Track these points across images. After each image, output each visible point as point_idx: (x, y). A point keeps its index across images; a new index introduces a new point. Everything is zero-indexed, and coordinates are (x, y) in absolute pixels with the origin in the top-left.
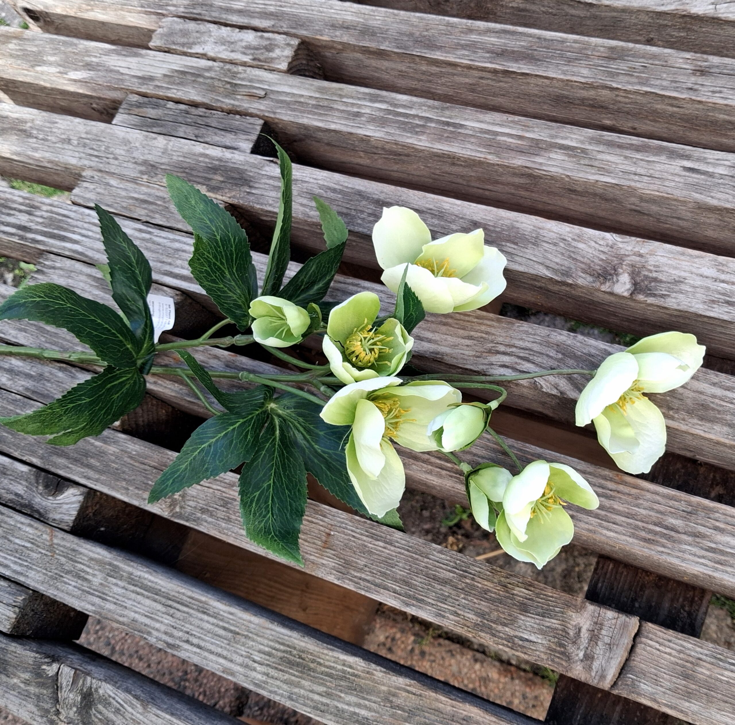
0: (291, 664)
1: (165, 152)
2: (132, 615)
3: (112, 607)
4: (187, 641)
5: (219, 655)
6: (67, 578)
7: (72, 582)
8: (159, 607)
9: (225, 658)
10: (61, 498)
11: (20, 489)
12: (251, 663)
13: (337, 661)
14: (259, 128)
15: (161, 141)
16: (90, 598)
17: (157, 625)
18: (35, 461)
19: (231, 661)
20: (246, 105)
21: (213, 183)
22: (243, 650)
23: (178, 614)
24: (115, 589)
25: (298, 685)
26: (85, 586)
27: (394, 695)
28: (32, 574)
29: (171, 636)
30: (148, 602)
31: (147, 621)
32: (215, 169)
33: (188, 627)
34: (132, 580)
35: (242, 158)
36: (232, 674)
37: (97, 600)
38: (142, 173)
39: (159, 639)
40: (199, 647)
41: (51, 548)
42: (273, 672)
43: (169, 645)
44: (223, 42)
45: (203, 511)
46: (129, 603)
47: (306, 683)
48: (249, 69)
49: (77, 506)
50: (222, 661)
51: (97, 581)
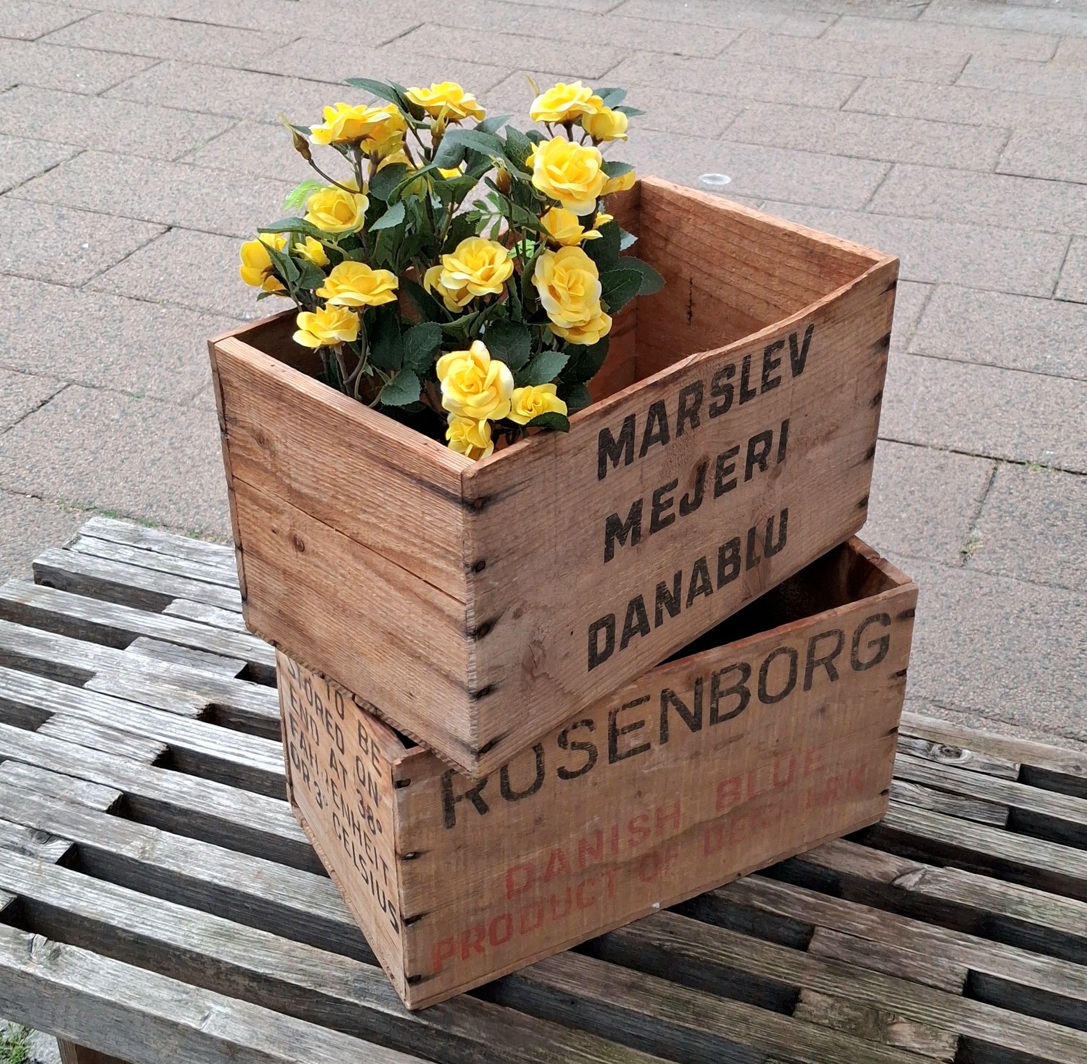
0: (222, 935)
1: (167, 670)
2: (101, 908)
3: (85, 904)
4: (143, 923)
5: (167, 930)
6: (49, 887)
7: (53, 891)
8: (123, 905)
9: (171, 932)
10: (50, 846)
11: (15, 839)
12: (190, 934)
13: (255, 934)
14: (243, 667)
15: (165, 664)
16: (67, 899)
17: (120, 914)
18: (31, 824)
19: (175, 933)
20: (235, 653)
21: (202, 691)
22: (185, 928)
23: (138, 909)
24: (90, 895)
25: (224, 945)
26: (65, 892)
27: (294, 951)
28: (20, 885)
29: (130, 920)
30: (115, 902)
31: (112, 912)
32: (205, 684)
33: (145, 916)
34: (103, 890)
35: (228, 680)
36: (175, 941)
37: (73, 901)
38: (146, 679)
39: (119, 922)
40: (151, 926)
41: (39, 870)
42: (205, 939)
43: (127, 925)
44: (223, 617)
45: (167, 856)
46: (99, 903)
47: (230, 945)
48: (240, 635)
49: (64, 851)
50: (167, 933)
51: (73, 890)
